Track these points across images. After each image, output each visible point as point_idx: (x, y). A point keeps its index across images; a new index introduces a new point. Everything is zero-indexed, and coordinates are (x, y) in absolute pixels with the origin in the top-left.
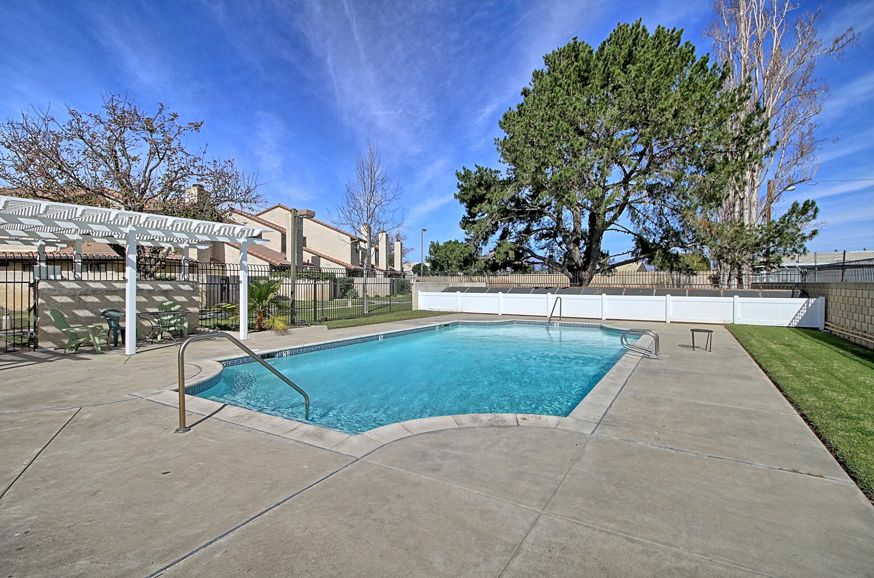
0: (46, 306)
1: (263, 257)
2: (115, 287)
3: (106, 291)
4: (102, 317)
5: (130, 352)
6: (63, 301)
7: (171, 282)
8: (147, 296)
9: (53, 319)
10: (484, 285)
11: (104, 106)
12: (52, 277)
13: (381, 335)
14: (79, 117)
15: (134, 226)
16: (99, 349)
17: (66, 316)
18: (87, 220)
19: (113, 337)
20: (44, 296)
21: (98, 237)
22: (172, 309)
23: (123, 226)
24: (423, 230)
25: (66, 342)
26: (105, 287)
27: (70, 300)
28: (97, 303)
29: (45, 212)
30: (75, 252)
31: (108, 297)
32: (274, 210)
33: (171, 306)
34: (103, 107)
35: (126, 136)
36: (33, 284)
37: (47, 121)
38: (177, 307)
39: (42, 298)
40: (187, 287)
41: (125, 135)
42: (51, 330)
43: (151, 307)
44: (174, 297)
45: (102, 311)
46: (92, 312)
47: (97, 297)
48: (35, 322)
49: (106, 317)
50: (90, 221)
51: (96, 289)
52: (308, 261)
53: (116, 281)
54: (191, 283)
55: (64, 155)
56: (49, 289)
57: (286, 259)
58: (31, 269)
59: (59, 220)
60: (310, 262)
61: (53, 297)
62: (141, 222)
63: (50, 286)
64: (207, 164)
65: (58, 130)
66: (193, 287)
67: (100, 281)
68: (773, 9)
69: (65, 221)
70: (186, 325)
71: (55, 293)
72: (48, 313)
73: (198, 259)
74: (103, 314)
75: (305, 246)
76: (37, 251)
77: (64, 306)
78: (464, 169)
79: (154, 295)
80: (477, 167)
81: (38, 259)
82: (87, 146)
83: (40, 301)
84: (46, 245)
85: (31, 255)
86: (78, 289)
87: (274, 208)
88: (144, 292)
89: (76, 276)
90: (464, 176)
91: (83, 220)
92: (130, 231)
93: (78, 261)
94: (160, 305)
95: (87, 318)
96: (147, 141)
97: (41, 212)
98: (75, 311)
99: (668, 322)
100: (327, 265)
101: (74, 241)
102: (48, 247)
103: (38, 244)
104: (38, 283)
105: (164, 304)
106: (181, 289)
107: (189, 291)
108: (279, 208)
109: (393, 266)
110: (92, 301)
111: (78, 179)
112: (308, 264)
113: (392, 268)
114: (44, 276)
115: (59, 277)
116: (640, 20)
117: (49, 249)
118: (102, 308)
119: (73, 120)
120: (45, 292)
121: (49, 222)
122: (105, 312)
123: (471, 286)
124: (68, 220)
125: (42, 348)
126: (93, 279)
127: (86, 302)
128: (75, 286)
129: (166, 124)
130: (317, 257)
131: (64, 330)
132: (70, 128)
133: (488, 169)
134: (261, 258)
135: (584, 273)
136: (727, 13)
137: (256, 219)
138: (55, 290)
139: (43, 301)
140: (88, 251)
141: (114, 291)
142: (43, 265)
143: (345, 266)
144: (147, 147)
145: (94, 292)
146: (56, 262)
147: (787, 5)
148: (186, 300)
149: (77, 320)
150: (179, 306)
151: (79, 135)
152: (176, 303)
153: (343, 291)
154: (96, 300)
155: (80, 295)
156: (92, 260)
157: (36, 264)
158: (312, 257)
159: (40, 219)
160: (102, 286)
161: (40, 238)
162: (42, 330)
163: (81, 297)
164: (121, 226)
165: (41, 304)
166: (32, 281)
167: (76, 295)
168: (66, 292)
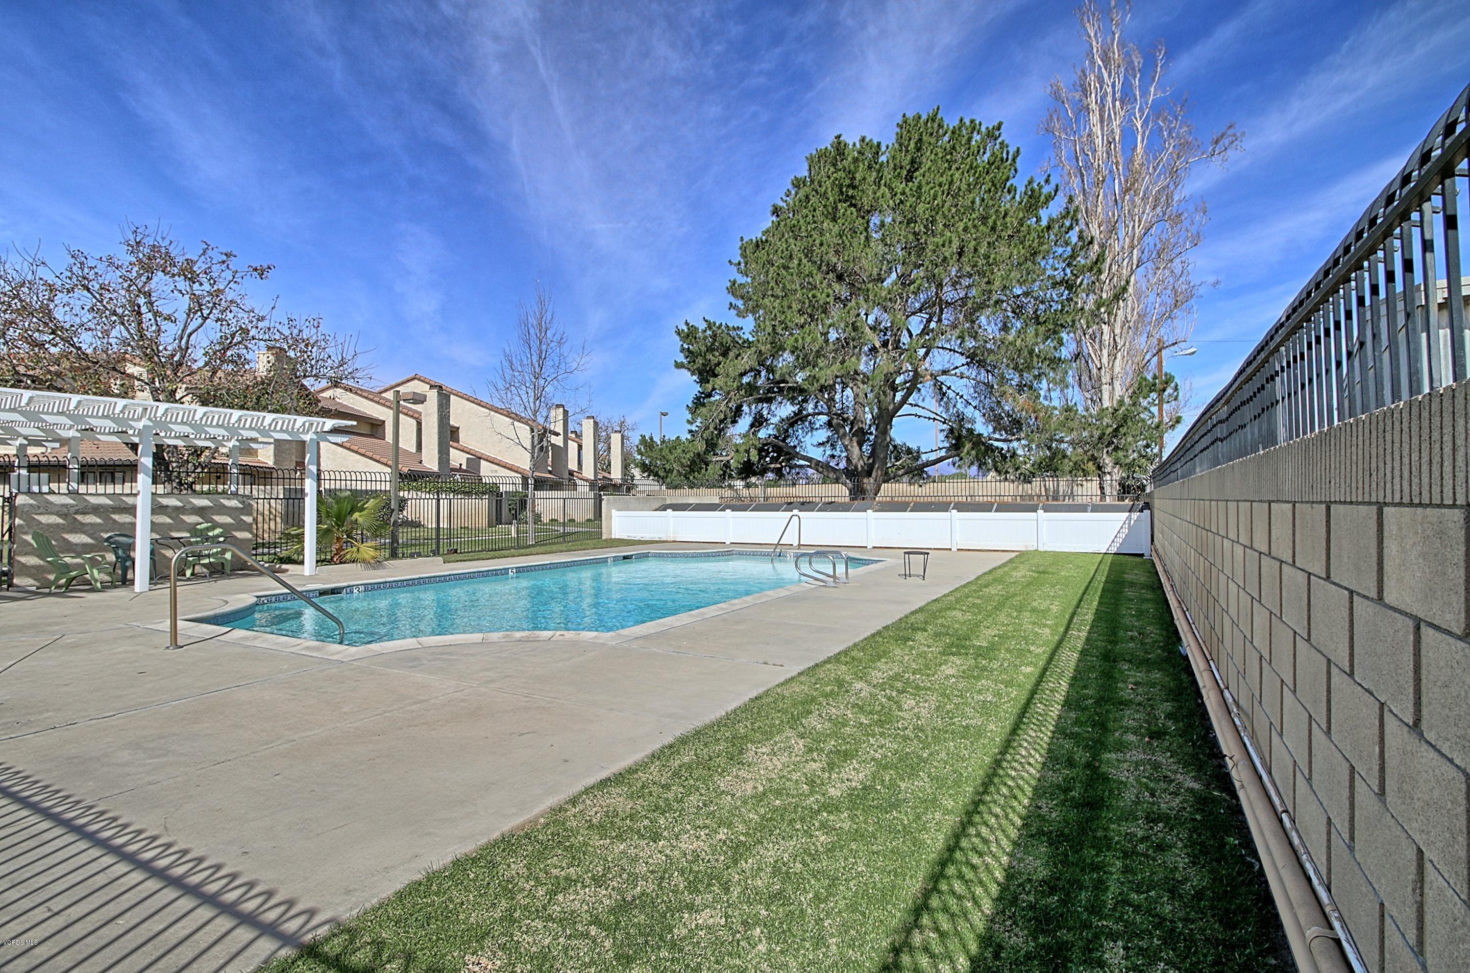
0: (26, 529)
1: (382, 460)
2: (126, 503)
3: (113, 508)
4: (106, 544)
5: (140, 588)
6: (50, 521)
7: (210, 496)
8: (174, 515)
9: (35, 545)
10: (716, 501)
11: (123, 241)
12: (35, 489)
13: (512, 568)
14: (84, 259)
15: (150, 419)
16: (99, 585)
17: (53, 542)
18: (85, 413)
19: (120, 572)
20: (24, 515)
21: (104, 434)
22: (211, 534)
23: (135, 420)
24: (662, 414)
25: (52, 577)
26: (111, 503)
27: (60, 521)
28: (99, 524)
29: (28, 404)
30: (70, 454)
31: (116, 517)
32: (408, 384)
33: (208, 529)
34: (121, 243)
35: (152, 286)
36: (8, 498)
37: (35, 266)
38: (218, 531)
39: (20, 518)
40: (234, 503)
41: (153, 284)
42: (32, 561)
43: (178, 531)
44: (214, 517)
45: (106, 536)
46: (92, 538)
47: (100, 517)
48: (10, 551)
49: (112, 544)
50: (90, 414)
51: (99, 505)
52: (461, 465)
53: (127, 495)
54: (240, 498)
55: (59, 314)
56: (31, 505)
57: (421, 462)
58: (7, 479)
59: (47, 413)
60: (464, 467)
61: (36, 517)
62: (159, 414)
63: (32, 502)
64: (277, 325)
65: (51, 279)
66: (243, 503)
67: (105, 495)
68: (1135, 95)
69: (55, 414)
70: (228, 556)
71: (39, 511)
72: (29, 538)
73: (275, 463)
74: (107, 540)
75: (458, 441)
76: (15, 452)
77: (51, 530)
78: (687, 324)
79: (183, 514)
80: (706, 321)
81: (16, 464)
82: (94, 300)
83: (18, 521)
84: (29, 445)
85: (7, 459)
86: (72, 506)
87: (408, 381)
88: (170, 510)
89: (70, 488)
90: (688, 336)
91: (80, 413)
92: (144, 426)
93: (74, 467)
94: (193, 529)
95: (85, 545)
96: (183, 295)
97: (23, 404)
98: (66, 536)
99: (954, 549)
100: (492, 471)
101: (69, 439)
102: (32, 447)
103: (17, 443)
104: (15, 497)
105: (198, 527)
106: (224, 506)
107: (237, 509)
108: (416, 381)
109: (609, 473)
110: (92, 521)
111: (80, 348)
112: (460, 470)
113: (606, 475)
114: (24, 488)
115: (45, 489)
116: (938, 109)
117: (32, 451)
118: (107, 532)
119: (75, 264)
120: (26, 510)
121: (32, 416)
122: (110, 537)
123: (698, 502)
124: (59, 413)
125: (19, 587)
126: (94, 492)
127: (83, 524)
128: (69, 501)
129: (214, 268)
130: (476, 459)
131: (49, 559)
132: (69, 274)
133: (724, 324)
134: (378, 461)
135: (865, 480)
136: (1070, 98)
137: (376, 399)
138: (39, 507)
139: (21, 522)
140: (89, 453)
141: (125, 508)
142: (24, 472)
143: (520, 473)
144: (185, 302)
145: (96, 510)
146: (42, 468)
147: (1152, 90)
148: (232, 521)
149: (70, 548)
150: (221, 530)
151: (82, 286)
152: (216, 525)
153: (513, 512)
154: (99, 520)
155: (76, 513)
156: (94, 466)
157: (14, 471)
158: (468, 459)
159: (22, 413)
160: (108, 502)
161: (20, 435)
162: (19, 562)
163: (76, 516)
164: (133, 419)
165: (19, 525)
166: (7, 495)
167: (69, 513)
168: (56, 509)
